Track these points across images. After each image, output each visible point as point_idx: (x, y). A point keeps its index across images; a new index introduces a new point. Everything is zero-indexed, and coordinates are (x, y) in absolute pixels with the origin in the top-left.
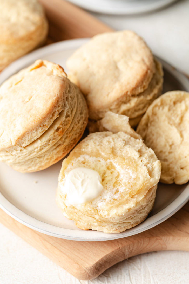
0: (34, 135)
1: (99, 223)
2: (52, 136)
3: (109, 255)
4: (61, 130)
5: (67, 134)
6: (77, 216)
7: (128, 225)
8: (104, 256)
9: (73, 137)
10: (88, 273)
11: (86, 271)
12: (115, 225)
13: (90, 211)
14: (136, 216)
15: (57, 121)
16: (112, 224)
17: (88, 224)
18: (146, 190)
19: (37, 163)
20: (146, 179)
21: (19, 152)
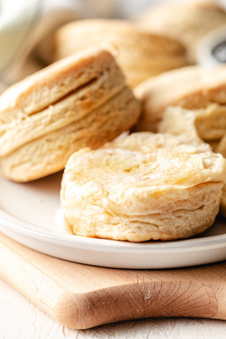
0: (45, 94)
1: (107, 216)
2: (72, 104)
3: (117, 288)
4: (87, 101)
5: (97, 115)
7: (154, 230)
8: (109, 288)
10: (75, 304)
11: (72, 299)
12: (132, 224)
13: (97, 192)
14: (169, 218)
16: (126, 220)
17: (92, 223)
18: (194, 182)
19: (45, 155)
20: (196, 168)
21: (19, 120)
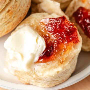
2: (4, 16)
4: (10, 12)
5: (15, 14)
6: (20, 74)
7: (56, 82)
9: (19, 16)
13: (30, 72)
14: (62, 76)
15: (8, 5)
16: (45, 81)
17: (28, 80)
